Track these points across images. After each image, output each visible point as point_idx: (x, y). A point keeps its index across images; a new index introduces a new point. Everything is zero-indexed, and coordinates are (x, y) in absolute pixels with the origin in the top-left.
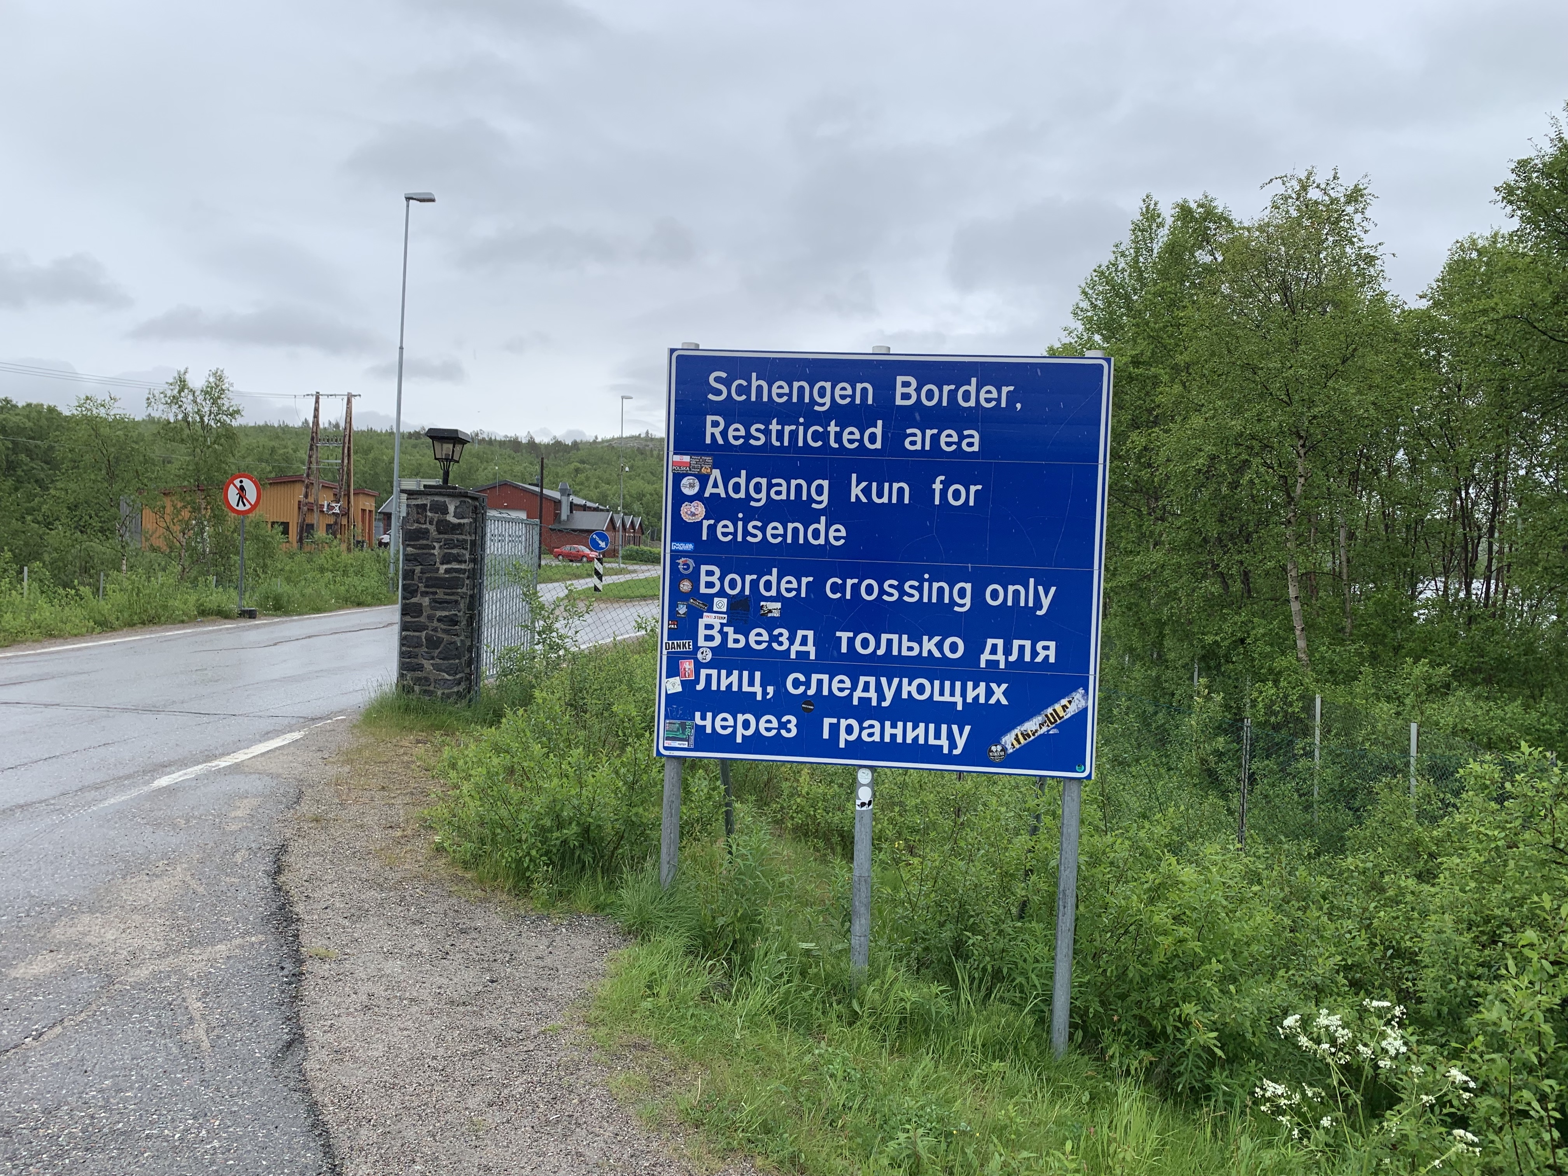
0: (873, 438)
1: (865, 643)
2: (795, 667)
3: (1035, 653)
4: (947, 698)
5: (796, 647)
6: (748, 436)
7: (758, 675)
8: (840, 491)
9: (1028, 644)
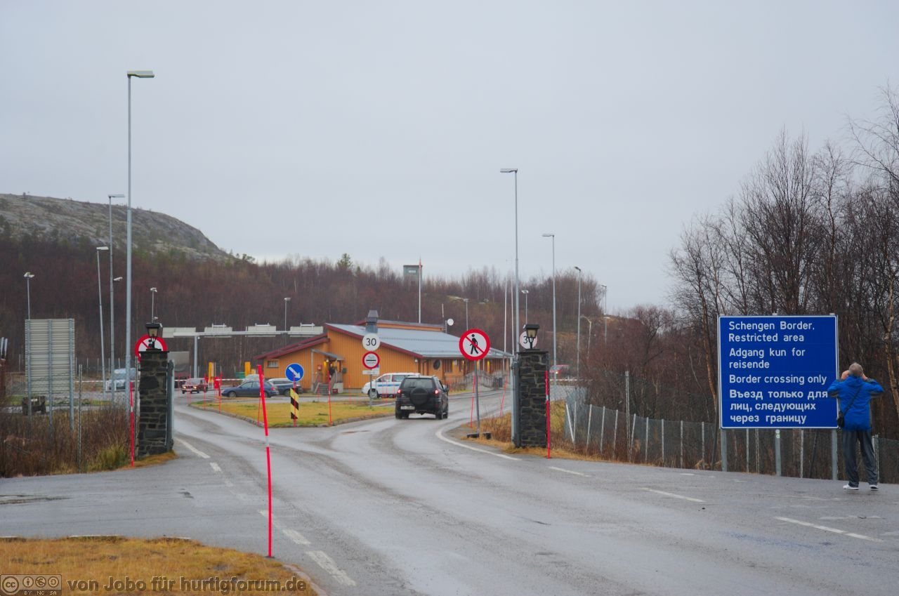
0: (775, 338)
1: (776, 395)
2: (757, 402)
3: (822, 395)
4: (799, 409)
5: (757, 397)
6: (741, 339)
7: (747, 405)
8: (767, 353)
9: (820, 393)
